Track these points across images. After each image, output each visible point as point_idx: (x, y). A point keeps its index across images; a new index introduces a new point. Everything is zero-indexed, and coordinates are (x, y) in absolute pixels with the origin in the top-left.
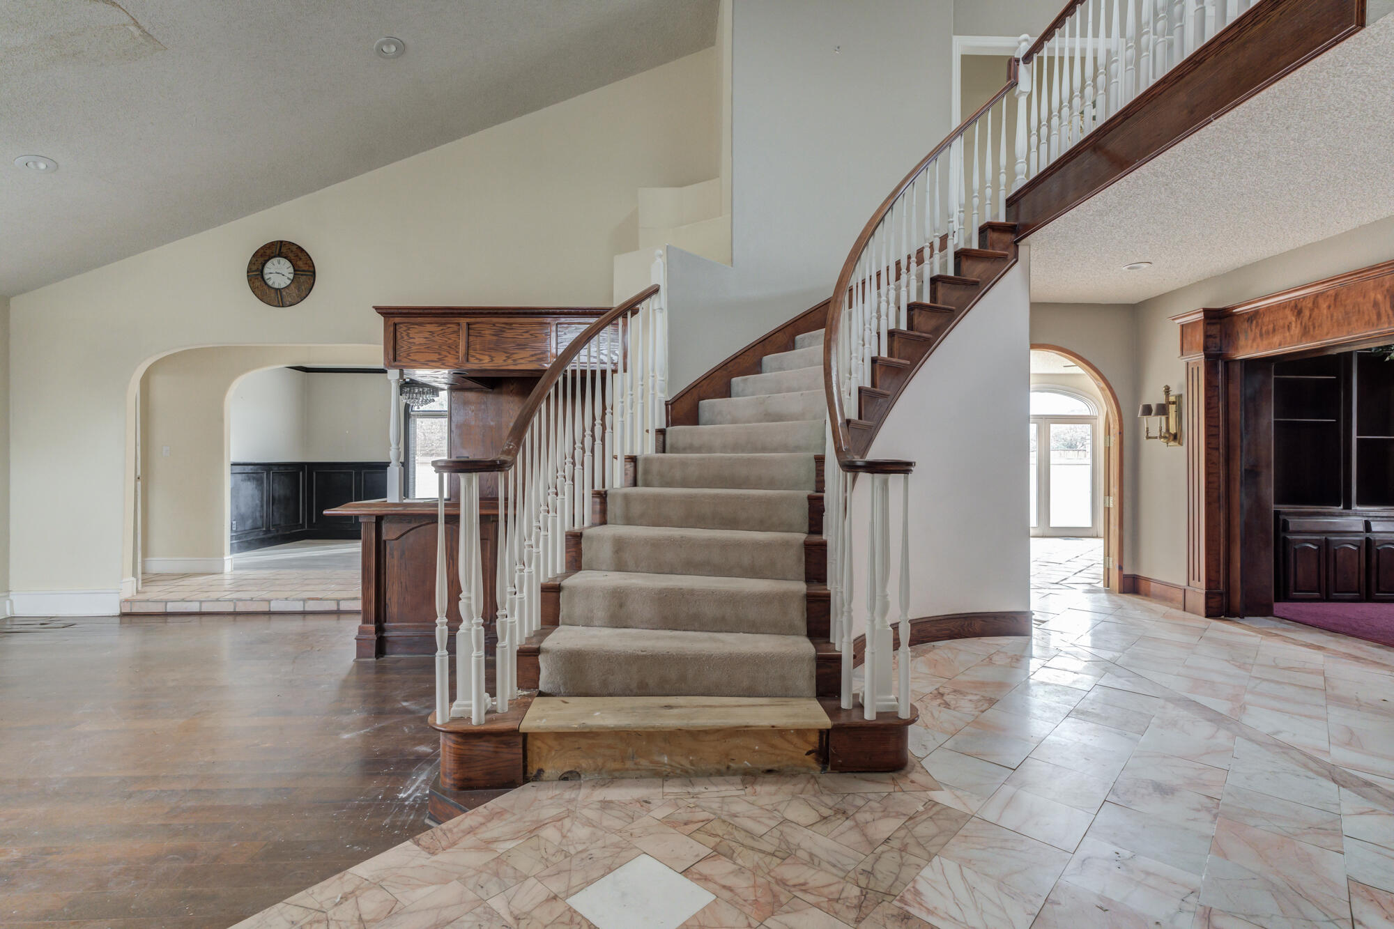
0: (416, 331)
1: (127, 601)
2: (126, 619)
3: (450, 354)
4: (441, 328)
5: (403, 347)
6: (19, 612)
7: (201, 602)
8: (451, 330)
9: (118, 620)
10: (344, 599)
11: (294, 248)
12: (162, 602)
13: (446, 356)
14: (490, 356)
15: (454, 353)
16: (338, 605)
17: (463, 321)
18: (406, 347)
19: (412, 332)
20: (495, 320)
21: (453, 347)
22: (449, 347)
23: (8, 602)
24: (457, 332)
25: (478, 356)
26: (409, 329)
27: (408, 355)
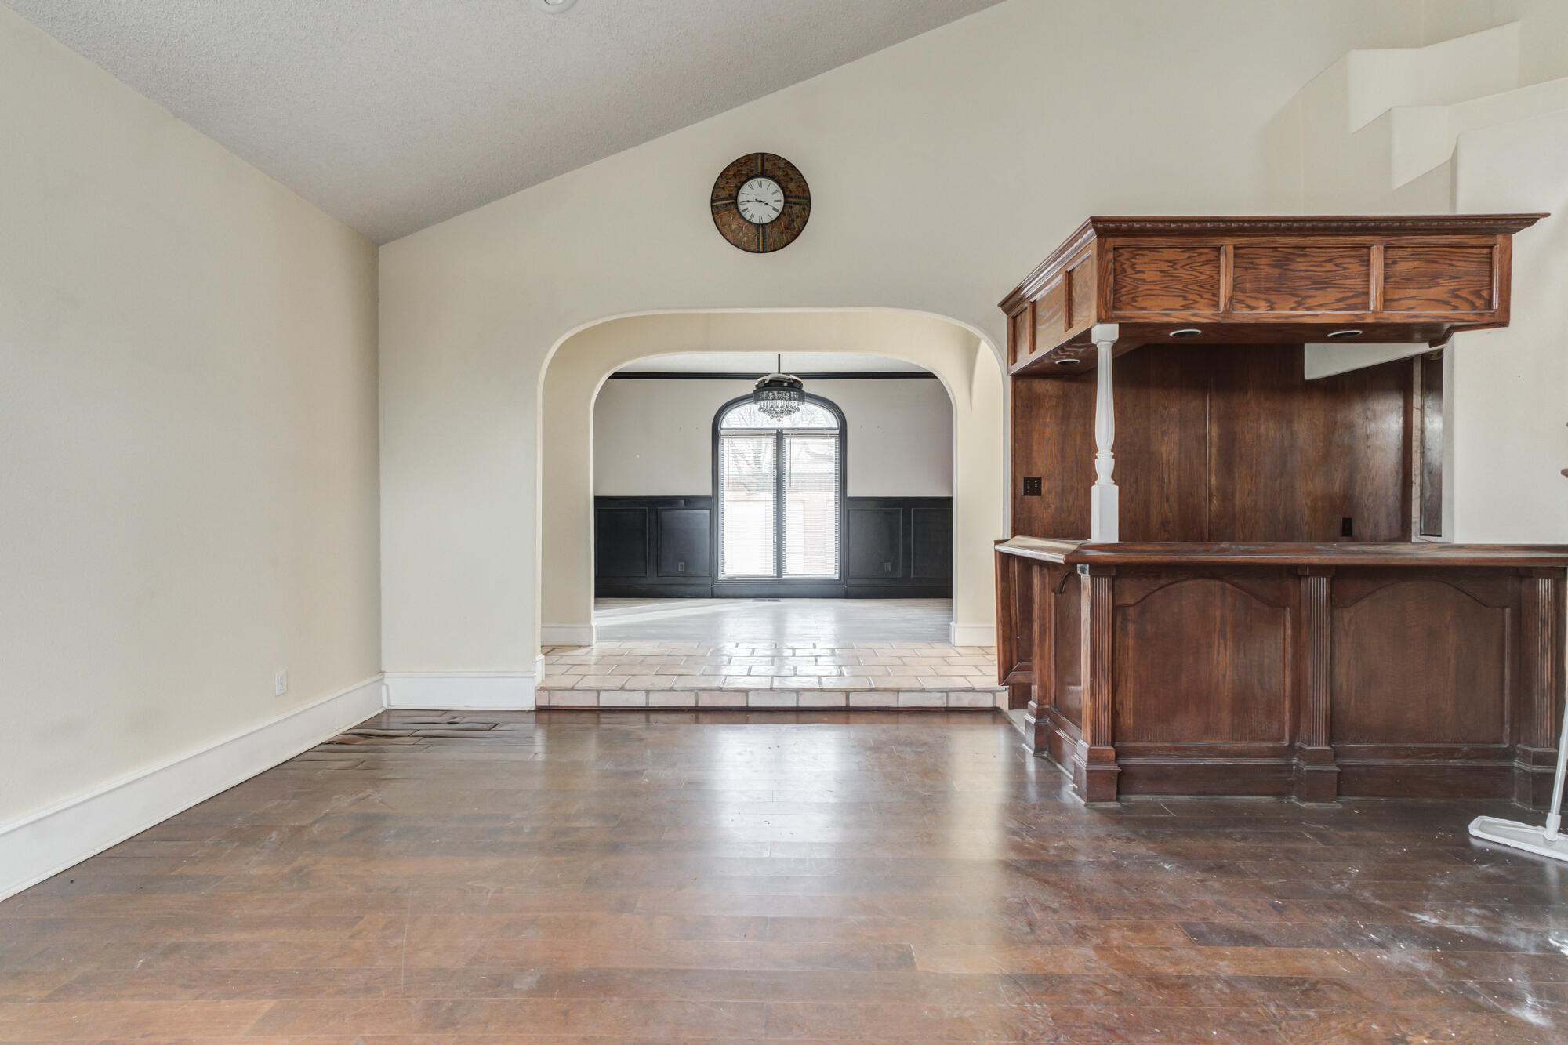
0: (1147, 260)
1: (543, 689)
2: (545, 716)
3: (1202, 297)
4: (1187, 255)
5: (1125, 287)
6: (398, 703)
7: (648, 692)
8: (1204, 258)
9: (533, 716)
10: (855, 691)
11: (781, 164)
12: (592, 691)
13: (1196, 302)
14: (1268, 301)
15: (1208, 296)
16: (847, 698)
17: (1229, 243)
18: (1129, 287)
19: (1138, 261)
20: (1280, 240)
21: (1208, 286)
22: (1200, 286)
23: (384, 688)
24: (1216, 263)
25: (1248, 301)
26: (1134, 256)
27: (1134, 300)
